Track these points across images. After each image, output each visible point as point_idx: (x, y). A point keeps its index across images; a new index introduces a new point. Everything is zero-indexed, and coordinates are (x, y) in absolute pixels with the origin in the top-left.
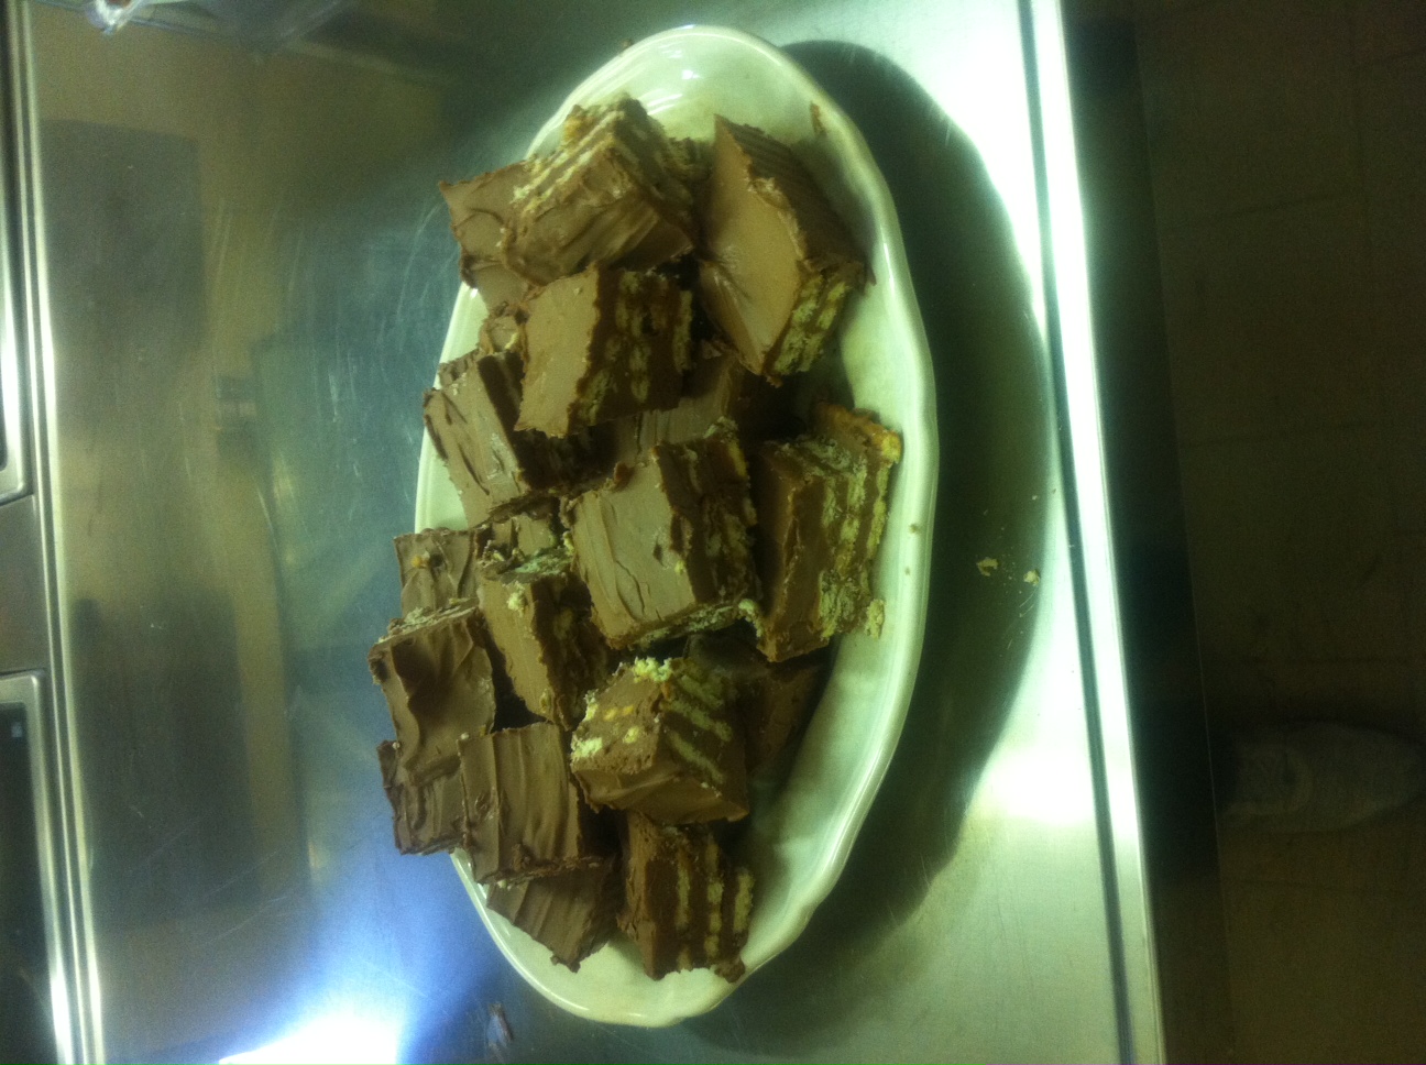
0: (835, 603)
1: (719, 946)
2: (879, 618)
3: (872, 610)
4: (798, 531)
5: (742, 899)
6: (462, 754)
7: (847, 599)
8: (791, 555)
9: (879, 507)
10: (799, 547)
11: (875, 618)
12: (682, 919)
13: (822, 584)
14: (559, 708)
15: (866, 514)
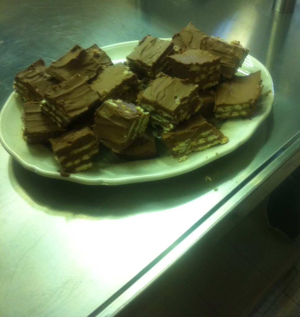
0: (183, 147)
1: (70, 167)
2: (184, 160)
3: (185, 157)
4: (199, 128)
5: (85, 167)
6: (75, 76)
7: (184, 150)
8: (192, 129)
9: (209, 145)
10: (196, 130)
11: (184, 159)
13: (187, 141)
14: (106, 96)
15: (207, 143)
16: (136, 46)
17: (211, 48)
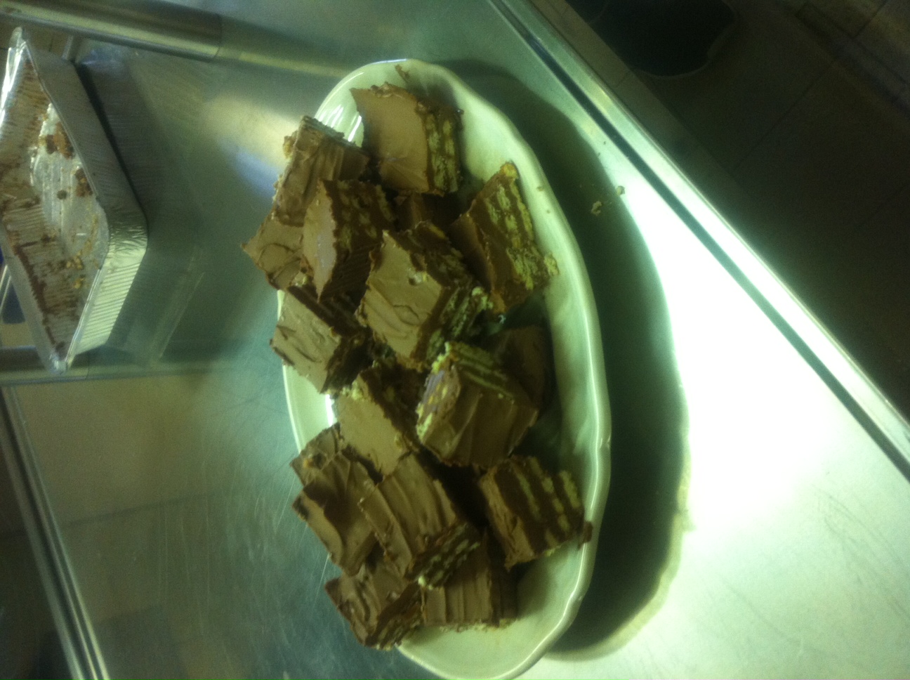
0: (524, 264)
1: (569, 521)
2: (553, 262)
3: (547, 261)
4: (481, 229)
5: (569, 488)
6: (364, 509)
7: (530, 263)
9: (521, 207)
10: (486, 237)
11: (551, 263)
12: (535, 509)
13: (510, 256)
14: (408, 441)
15: (515, 211)
16: (296, 372)
17: (300, 201)
